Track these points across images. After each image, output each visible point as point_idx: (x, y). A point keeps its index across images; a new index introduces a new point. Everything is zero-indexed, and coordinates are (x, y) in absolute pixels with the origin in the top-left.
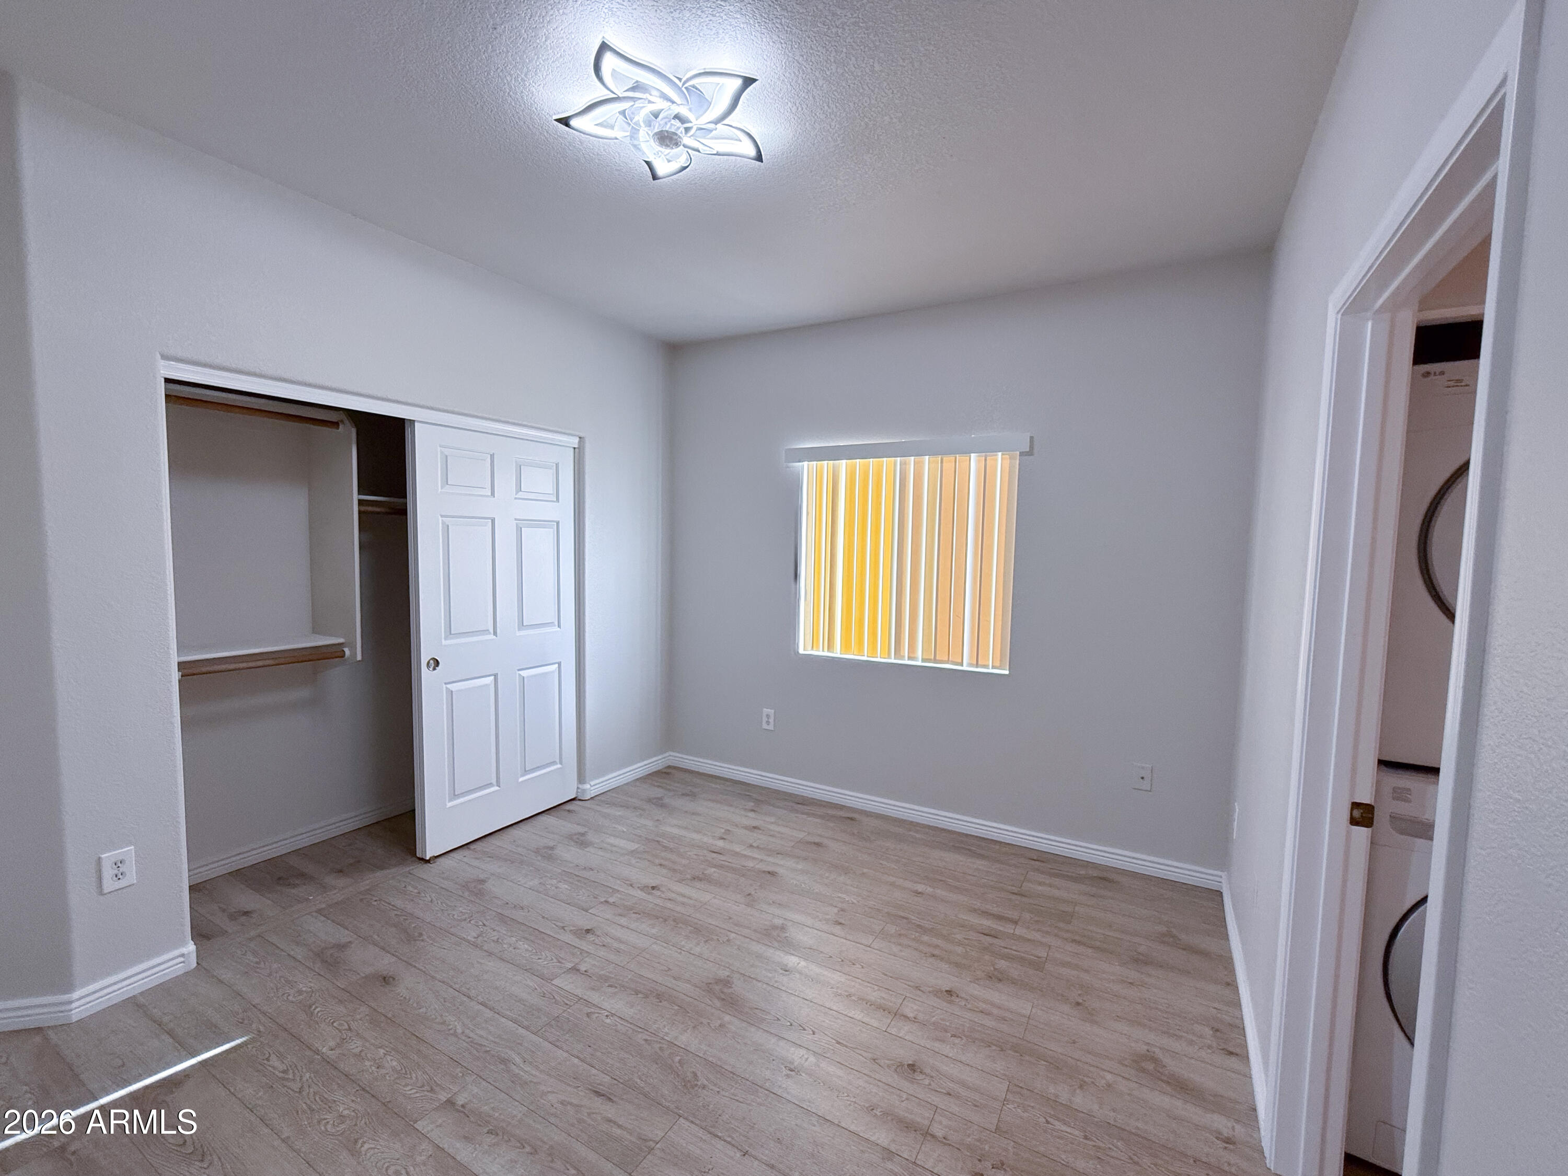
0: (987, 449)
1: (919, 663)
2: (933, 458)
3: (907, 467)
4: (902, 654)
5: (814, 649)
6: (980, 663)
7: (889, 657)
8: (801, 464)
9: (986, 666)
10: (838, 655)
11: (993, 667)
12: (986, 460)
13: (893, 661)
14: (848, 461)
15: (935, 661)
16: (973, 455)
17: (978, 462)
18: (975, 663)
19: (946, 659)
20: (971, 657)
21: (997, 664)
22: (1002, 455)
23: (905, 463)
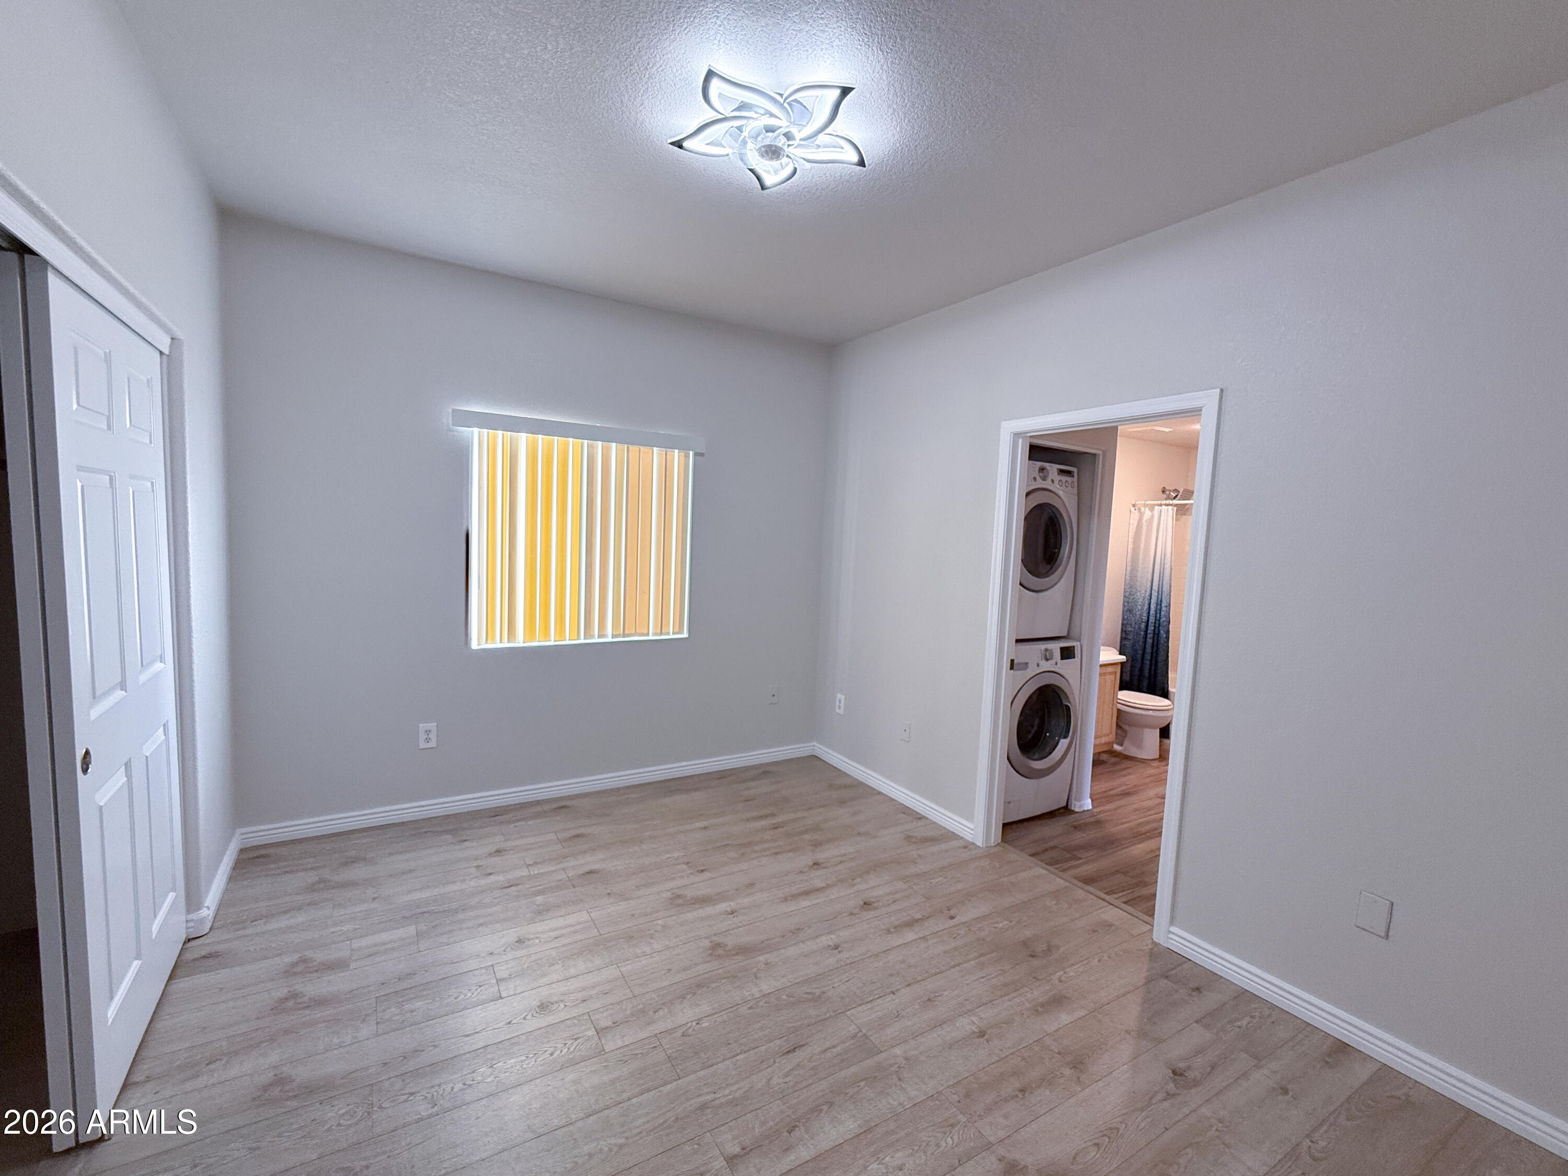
0: (668, 444)
1: (609, 639)
2: (620, 446)
3: (595, 450)
4: (592, 633)
5: (489, 641)
6: (663, 631)
7: (578, 638)
8: (471, 429)
9: (668, 634)
10: (521, 645)
11: (674, 633)
12: (666, 455)
13: (582, 641)
14: (530, 435)
15: (624, 636)
16: (655, 449)
17: (659, 454)
18: (659, 632)
19: (634, 632)
20: (655, 627)
21: (677, 630)
22: (679, 452)
23: (593, 448)
